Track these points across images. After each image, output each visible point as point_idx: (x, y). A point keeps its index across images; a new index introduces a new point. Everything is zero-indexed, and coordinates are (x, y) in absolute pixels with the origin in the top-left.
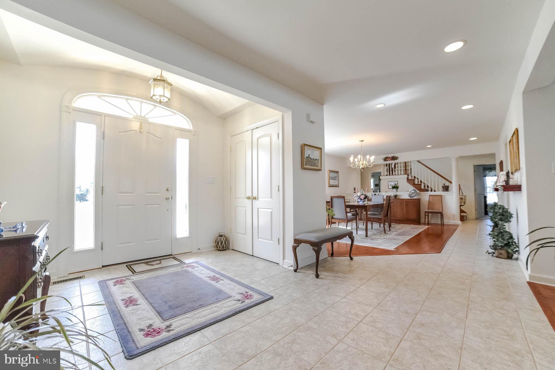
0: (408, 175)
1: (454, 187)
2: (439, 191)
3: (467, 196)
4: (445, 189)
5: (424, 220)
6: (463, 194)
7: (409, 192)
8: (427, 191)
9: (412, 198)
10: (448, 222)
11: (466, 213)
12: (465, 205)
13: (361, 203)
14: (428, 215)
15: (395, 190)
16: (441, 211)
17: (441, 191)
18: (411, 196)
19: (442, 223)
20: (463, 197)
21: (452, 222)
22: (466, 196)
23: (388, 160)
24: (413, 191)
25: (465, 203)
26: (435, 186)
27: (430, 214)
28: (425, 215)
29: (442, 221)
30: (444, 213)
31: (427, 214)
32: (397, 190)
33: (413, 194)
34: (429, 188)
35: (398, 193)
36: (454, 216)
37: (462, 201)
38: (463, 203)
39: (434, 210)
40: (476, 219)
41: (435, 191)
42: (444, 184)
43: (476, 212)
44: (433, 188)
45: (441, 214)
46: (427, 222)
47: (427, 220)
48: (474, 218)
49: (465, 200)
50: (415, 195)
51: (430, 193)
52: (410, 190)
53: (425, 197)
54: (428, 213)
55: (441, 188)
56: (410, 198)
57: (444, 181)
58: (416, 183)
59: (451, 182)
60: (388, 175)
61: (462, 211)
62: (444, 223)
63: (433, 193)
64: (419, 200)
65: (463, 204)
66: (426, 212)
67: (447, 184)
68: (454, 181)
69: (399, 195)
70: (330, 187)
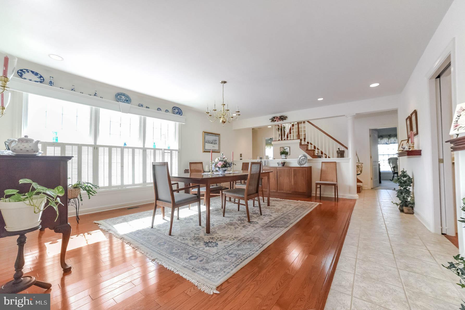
0: (301, 140)
1: (350, 153)
2: (333, 157)
3: (364, 164)
4: (339, 155)
5: (315, 192)
6: (359, 162)
7: (299, 159)
8: (320, 157)
9: (302, 166)
10: (343, 196)
11: (361, 182)
12: (361, 174)
13: (220, 173)
14: (320, 188)
15: (283, 156)
16: (335, 183)
17: (336, 158)
18: (301, 163)
19: (336, 197)
20: (360, 164)
21: (348, 196)
22: (362, 163)
23: (276, 121)
24: (304, 157)
25: (361, 172)
26: (329, 153)
27: (322, 186)
28: (317, 188)
29: (336, 194)
30: (339, 184)
31: (319, 186)
32: (285, 157)
33: (303, 160)
34: (323, 154)
35: (287, 160)
36: (350, 187)
37: (359, 169)
38: (360, 171)
39: (326, 180)
40: (372, 189)
41: (329, 157)
42: (339, 149)
43: (372, 181)
44: (327, 154)
45: (335, 186)
46: (318, 195)
47: (318, 193)
48: (370, 188)
49: (362, 168)
50: (306, 162)
51: (324, 159)
52: (300, 156)
53: (317, 165)
54: (321, 184)
55: (336, 154)
56: (299, 166)
57: (339, 146)
58: (309, 148)
59: (347, 148)
60: (280, 140)
61: (358, 181)
62: (339, 197)
63: (327, 160)
64: (310, 168)
65: (359, 173)
66: (317, 184)
67: (342, 149)
68: (350, 146)
69: (288, 162)
70: (204, 152)
